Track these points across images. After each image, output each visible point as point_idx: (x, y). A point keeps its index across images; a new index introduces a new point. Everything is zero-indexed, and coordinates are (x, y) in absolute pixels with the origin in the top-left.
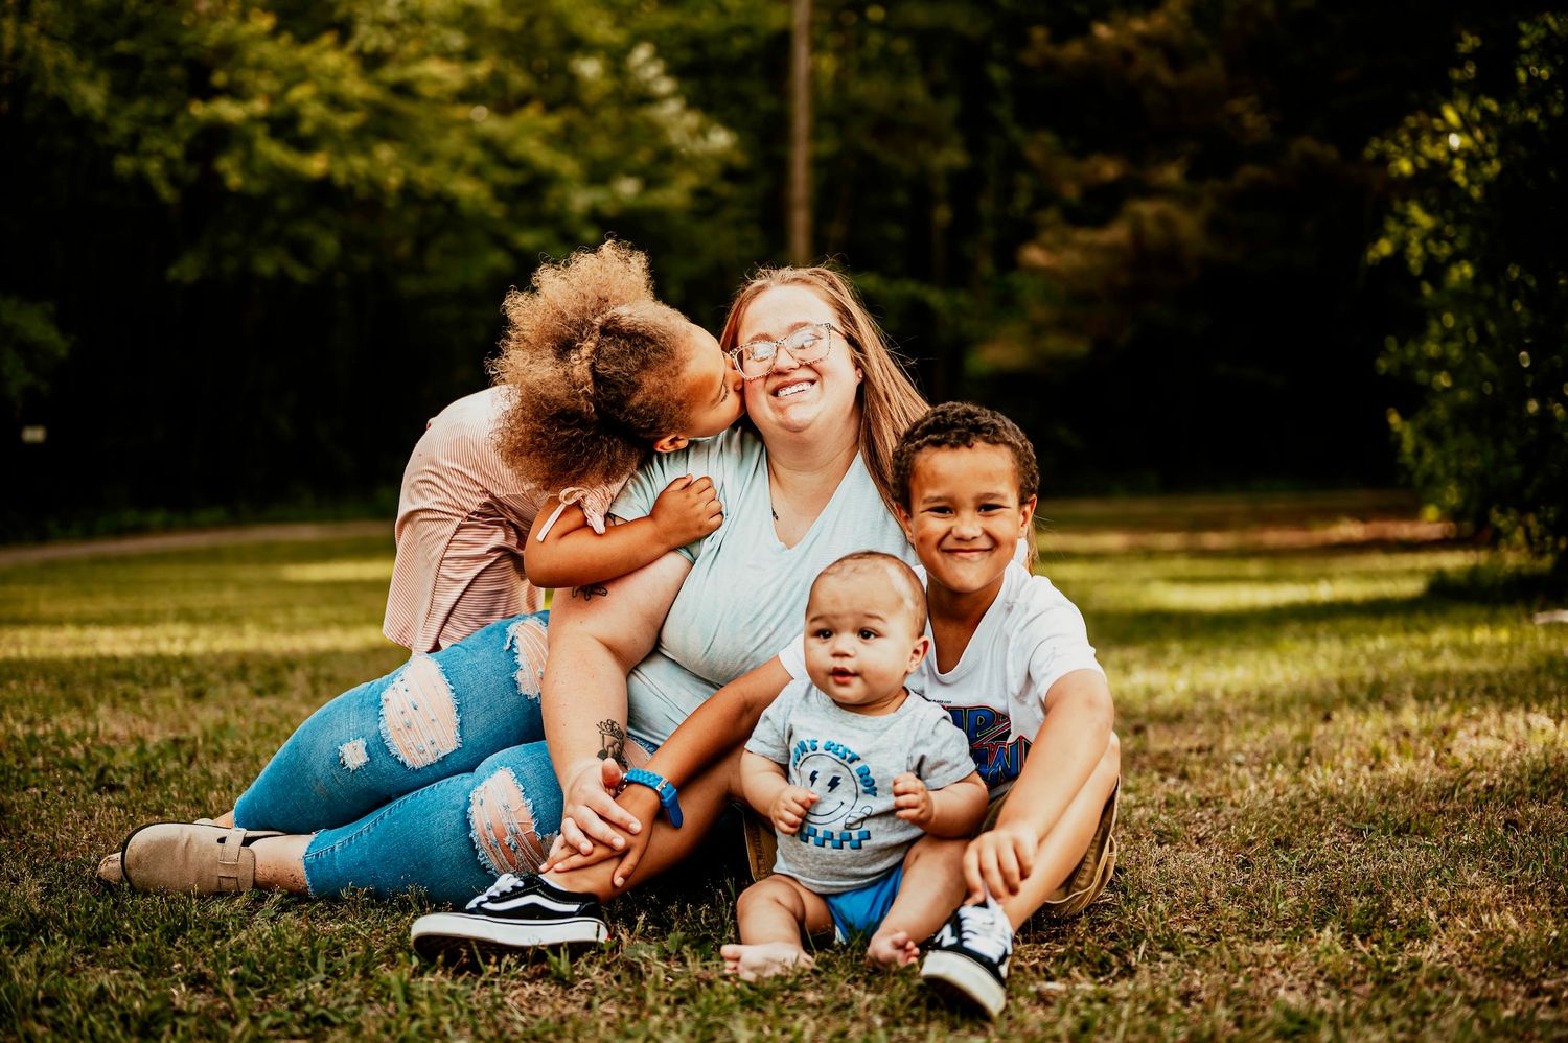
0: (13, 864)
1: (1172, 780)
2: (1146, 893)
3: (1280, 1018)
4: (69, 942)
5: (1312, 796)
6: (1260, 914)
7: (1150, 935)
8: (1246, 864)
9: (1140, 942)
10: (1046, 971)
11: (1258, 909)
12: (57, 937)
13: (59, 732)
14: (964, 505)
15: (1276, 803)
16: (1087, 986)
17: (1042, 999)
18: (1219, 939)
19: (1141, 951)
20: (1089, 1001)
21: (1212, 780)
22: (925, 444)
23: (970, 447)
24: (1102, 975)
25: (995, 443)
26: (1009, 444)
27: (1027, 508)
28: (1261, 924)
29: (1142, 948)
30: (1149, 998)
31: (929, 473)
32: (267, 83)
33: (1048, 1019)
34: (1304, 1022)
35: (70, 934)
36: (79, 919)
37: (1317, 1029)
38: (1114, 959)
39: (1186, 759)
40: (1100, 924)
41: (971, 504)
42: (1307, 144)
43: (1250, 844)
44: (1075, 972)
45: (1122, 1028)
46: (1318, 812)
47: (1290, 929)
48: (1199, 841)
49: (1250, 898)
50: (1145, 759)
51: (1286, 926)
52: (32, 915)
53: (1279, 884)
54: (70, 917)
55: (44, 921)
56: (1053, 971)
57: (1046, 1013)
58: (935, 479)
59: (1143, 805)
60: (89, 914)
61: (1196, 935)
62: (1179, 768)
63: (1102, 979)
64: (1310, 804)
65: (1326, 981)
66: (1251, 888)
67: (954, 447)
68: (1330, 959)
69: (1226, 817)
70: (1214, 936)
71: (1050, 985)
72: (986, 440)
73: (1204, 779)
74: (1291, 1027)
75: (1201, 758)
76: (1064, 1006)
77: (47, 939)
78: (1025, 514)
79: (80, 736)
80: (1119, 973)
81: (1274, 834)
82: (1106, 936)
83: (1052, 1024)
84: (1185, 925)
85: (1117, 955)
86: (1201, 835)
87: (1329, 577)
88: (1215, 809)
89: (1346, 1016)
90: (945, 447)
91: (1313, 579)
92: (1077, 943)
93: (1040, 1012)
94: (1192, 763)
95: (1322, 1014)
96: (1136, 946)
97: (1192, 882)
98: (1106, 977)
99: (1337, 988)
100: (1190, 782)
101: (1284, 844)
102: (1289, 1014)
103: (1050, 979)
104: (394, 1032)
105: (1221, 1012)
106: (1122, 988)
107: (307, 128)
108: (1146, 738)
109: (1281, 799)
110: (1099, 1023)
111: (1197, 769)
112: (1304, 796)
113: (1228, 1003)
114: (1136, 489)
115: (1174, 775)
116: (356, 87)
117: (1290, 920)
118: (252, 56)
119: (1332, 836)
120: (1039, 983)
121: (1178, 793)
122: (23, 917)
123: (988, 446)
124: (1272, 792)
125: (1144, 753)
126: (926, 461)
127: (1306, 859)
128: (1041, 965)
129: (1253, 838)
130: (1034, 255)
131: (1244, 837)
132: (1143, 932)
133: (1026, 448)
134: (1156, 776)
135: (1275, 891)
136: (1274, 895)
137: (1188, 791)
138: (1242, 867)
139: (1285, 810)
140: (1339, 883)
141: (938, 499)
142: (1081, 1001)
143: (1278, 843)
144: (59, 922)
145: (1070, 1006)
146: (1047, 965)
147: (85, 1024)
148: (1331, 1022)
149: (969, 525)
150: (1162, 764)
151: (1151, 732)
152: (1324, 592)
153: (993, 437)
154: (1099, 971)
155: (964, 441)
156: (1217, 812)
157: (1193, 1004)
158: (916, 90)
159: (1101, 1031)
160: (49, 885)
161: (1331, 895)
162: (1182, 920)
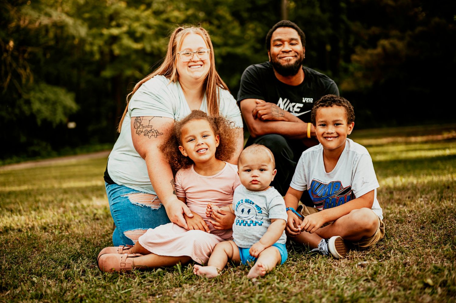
0: (72, 240)
1: (401, 206)
2: (393, 237)
3: (433, 268)
4: (88, 259)
5: (443, 208)
6: (427, 241)
7: (394, 248)
8: (423, 228)
9: (391, 250)
10: (364, 258)
11: (427, 240)
12: (85, 258)
13: (83, 206)
14: (329, 123)
15: (432, 211)
16: (375, 262)
17: (362, 266)
18: (415, 248)
19: (392, 252)
20: (376, 266)
21: (413, 205)
22: (319, 106)
23: (332, 106)
24: (380, 259)
25: (339, 106)
26: (344, 106)
27: (351, 126)
28: (428, 244)
29: (392, 251)
30: (394, 264)
31: (320, 114)
32: (127, 22)
33: (364, 271)
34: (440, 269)
35: (88, 257)
36: (90, 253)
37: (444, 271)
38: (384, 255)
39: (405, 200)
40: (380, 245)
41: (331, 123)
42: (437, 19)
43: (425, 222)
44: (372, 258)
45: (386, 272)
46: (445, 213)
47: (436, 245)
48: (409, 222)
49: (424, 237)
50: (393, 201)
51: (435, 244)
52: (78, 253)
53: (433, 233)
54: (88, 253)
55: (81, 254)
56: (365, 258)
57: (364, 269)
58: (322, 116)
59: (393, 213)
60: (93, 252)
61: (408, 248)
62: (403, 203)
63: (380, 260)
64: (443, 211)
65: (447, 259)
66: (424, 234)
67: (327, 106)
68: (448, 252)
69: (417, 215)
70: (413, 247)
71: (365, 262)
72: (337, 105)
73: (411, 205)
74: (436, 271)
75: (410, 200)
76: (369, 267)
77: (82, 259)
78: (350, 127)
79: (88, 206)
80: (385, 258)
81: (431, 219)
82: (381, 248)
83: (365, 272)
84: (405, 245)
85: (385, 254)
86: (410, 221)
87: (449, 148)
88: (414, 213)
89: (452, 267)
90: (325, 107)
91: (444, 149)
92: (373, 251)
93: (362, 269)
94: (407, 201)
95: (445, 267)
96: (390, 251)
97: (407, 233)
98: (382, 260)
99: (450, 260)
100: (406, 206)
101: (435, 222)
102: (435, 267)
103: (365, 261)
104: (178, 280)
105: (415, 268)
106: (386, 263)
107: (138, 35)
108: (393, 195)
109: (433, 209)
110: (379, 272)
111: (409, 203)
112: (441, 208)
113: (417, 265)
114: (389, 125)
115: (402, 205)
116: (153, 21)
117: (436, 242)
118: (123, 15)
119: (449, 219)
120: (362, 262)
121: (403, 209)
122: (75, 253)
123: (338, 106)
124: (431, 208)
125: (393, 199)
126: (319, 111)
127: (441, 226)
128: (362, 257)
129: (425, 220)
130: (355, 57)
131: (422, 220)
132: (392, 247)
133: (350, 107)
134: (396, 205)
135: (431, 235)
136: (431, 236)
137: (406, 209)
138: (422, 229)
139: (434, 212)
140: (451, 232)
141: (322, 122)
142: (374, 266)
143: (433, 222)
144: (85, 254)
145: (371, 267)
146: (364, 257)
147: (93, 280)
148: (448, 269)
149: (331, 129)
150: (398, 202)
151: (395, 193)
152: (447, 152)
153: (339, 104)
154: (379, 258)
155: (330, 105)
156: (415, 214)
157: (407, 266)
158: (318, 11)
159: (380, 274)
160: (82, 245)
161: (448, 235)
162: (404, 244)
